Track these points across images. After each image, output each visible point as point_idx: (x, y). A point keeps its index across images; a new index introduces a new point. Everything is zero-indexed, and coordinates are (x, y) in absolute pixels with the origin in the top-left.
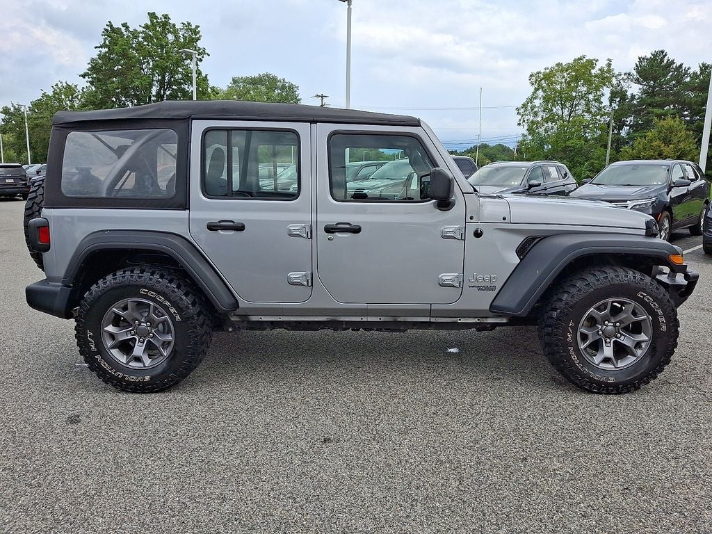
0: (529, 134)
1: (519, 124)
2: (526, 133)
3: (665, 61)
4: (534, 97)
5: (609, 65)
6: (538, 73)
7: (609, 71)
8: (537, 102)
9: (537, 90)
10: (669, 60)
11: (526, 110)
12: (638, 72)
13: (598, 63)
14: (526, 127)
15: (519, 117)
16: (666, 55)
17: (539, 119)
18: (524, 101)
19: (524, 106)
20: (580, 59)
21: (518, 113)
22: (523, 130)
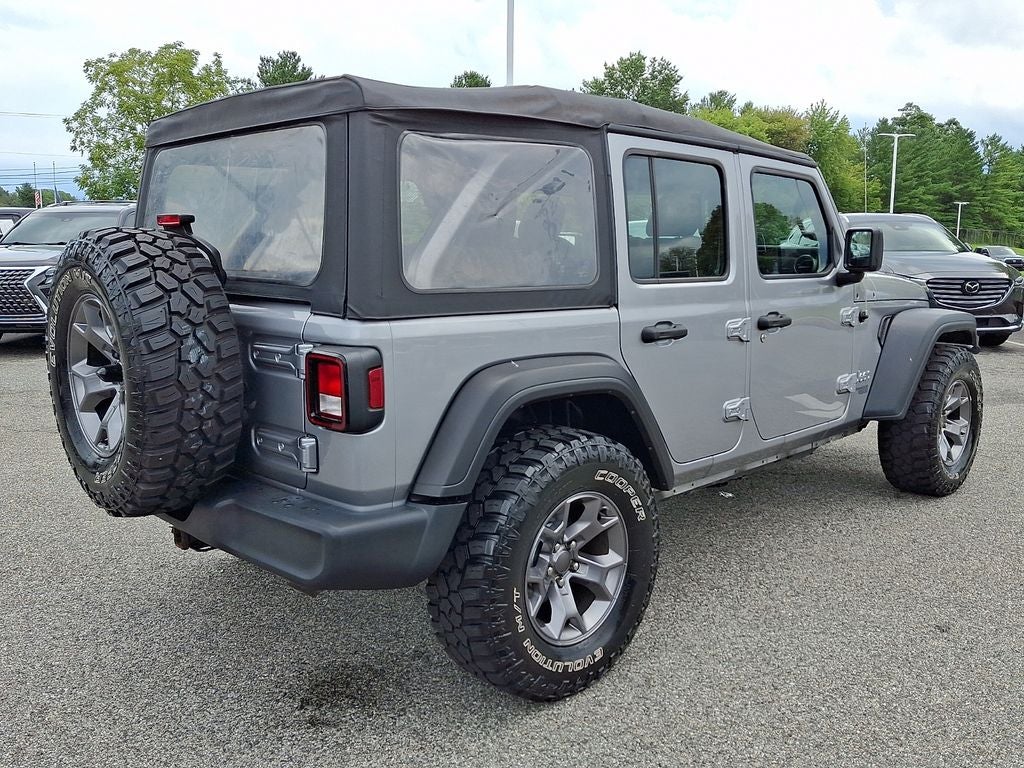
0: (95, 166)
1: (74, 148)
2: (89, 164)
3: (300, 69)
4: (96, 102)
5: (218, 63)
6: (100, 60)
7: (220, 72)
8: (102, 112)
9: (100, 90)
10: (304, 68)
11: (83, 124)
12: (264, 81)
13: (200, 58)
14: (87, 154)
15: (72, 136)
16: (299, 60)
17: (110, 142)
18: (77, 107)
19: (78, 116)
20: (173, 46)
21: (68, 128)
22: (83, 158)
